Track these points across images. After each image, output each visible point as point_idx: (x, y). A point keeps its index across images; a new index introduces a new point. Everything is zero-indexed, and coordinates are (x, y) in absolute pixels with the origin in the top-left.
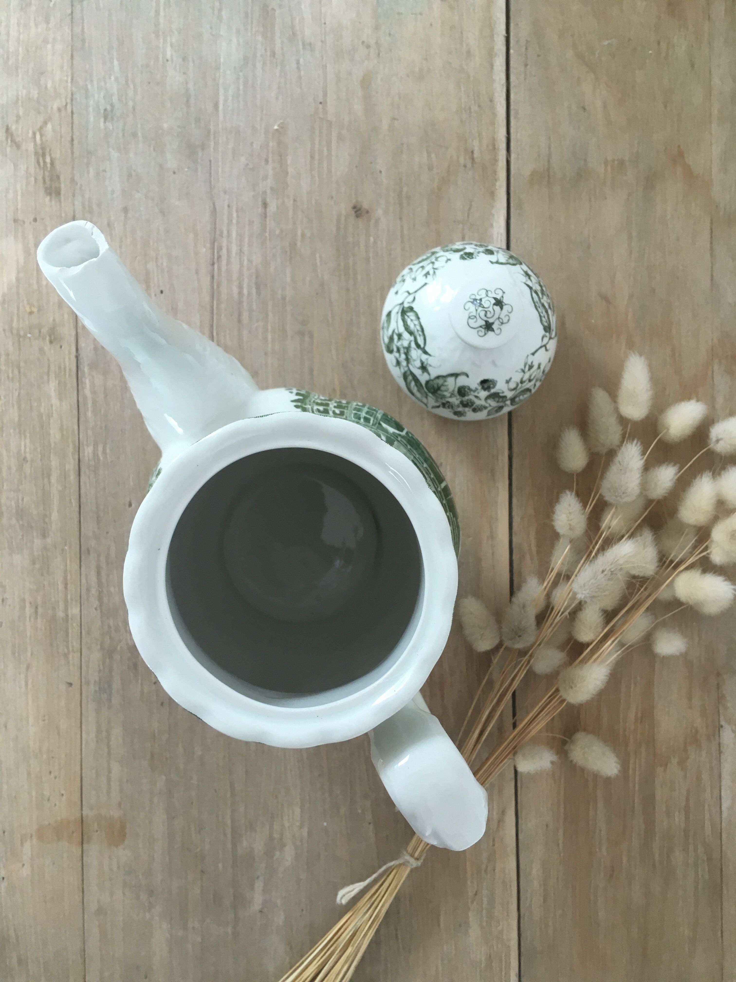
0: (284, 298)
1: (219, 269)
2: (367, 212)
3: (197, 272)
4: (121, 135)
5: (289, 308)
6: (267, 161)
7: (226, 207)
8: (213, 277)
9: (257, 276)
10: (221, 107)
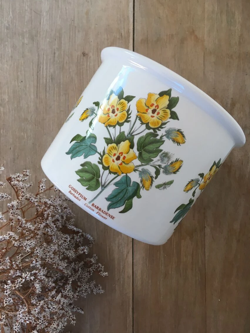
0: (60, 82)
1: (40, 74)
2: (87, 54)
3: (33, 75)
4: (11, 34)
5: (61, 86)
6: (55, 40)
7: (42, 54)
8: (38, 76)
9: (51, 76)
10: (42, 23)
